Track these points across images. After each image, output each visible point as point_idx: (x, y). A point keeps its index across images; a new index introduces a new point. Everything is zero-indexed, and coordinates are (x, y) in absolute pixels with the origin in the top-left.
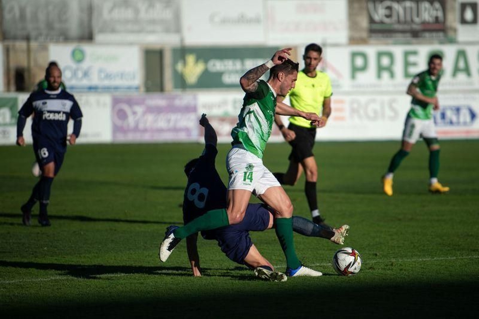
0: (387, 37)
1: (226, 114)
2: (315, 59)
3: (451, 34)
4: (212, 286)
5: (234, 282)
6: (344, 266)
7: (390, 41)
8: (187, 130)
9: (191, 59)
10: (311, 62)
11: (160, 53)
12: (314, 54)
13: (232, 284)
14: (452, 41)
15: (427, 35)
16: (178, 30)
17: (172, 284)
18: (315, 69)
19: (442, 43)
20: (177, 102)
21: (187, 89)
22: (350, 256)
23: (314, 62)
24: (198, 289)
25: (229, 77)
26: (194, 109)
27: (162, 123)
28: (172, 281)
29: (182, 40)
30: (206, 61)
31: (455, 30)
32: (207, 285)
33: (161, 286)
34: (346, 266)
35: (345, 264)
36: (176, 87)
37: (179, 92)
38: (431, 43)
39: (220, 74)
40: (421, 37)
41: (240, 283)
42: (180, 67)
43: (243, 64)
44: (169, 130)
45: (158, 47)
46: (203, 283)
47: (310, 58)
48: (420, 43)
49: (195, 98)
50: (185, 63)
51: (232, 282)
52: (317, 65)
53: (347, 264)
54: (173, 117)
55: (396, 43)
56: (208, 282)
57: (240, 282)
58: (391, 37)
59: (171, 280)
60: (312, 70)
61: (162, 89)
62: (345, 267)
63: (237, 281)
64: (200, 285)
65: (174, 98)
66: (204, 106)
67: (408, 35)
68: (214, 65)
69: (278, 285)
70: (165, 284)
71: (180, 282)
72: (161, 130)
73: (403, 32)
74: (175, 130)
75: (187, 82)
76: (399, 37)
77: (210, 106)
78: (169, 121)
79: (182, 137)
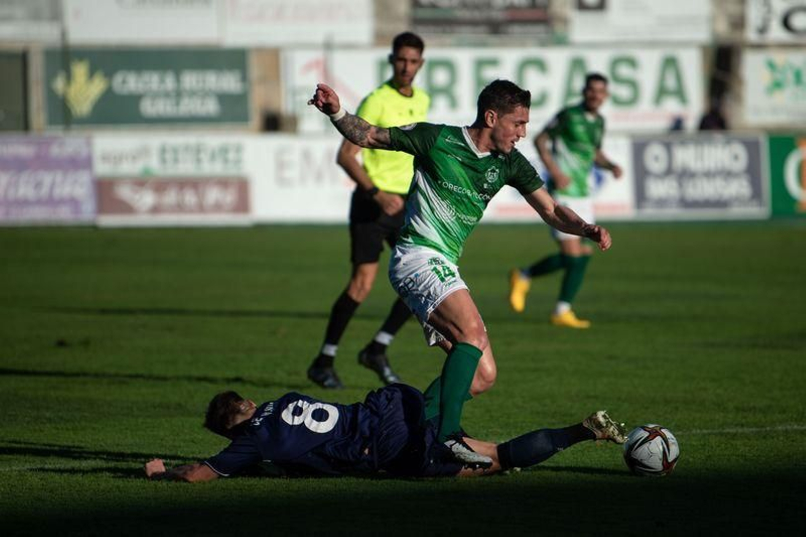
0: (444, 32)
1: (147, 172)
2: (414, 61)
3: (559, 28)
4: (117, 493)
5: (160, 485)
6: (659, 461)
7: (449, 39)
8: (74, 202)
9: (80, 70)
10: (405, 66)
11: (23, 58)
12: (411, 53)
13: (156, 488)
14: (561, 42)
15: (516, 29)
16: (56, 15)
17: (42, 489)
18: (412, 80)
19: (543, 44)
20: (55, 151)
21: (74, 126)
22: (652, 441)
23: (410, 67)
24: (91, 499)
25: (153, 105)
26: (86, 163)
27: (25, 190)
28: (43, 485)
29: (64, 34)
30: (109, 75)
31: (565, 21)
32: (109, 492)
33: (21, 494)
34: (660, 460)
35: (657, 458)
36: (52, 121)
37: (57, 131)
38: (522, 45)
39: (135, 99)
40: (505, 33)
41: (170, 487)
42: (59, 84)
43: (178, 80)
44: (39, 202)
45: (18, 47)
46: (101, 488)
47: (405, 60)
48: (503, 45)
49: (89, 143)
50: (69, 78)
51: (155, 485)
52: (415, 72)
53: (661, 456)
54: (47, 178)
55: (460, 45)
56: (110, 486)
57: (170, 485)
58: (452, 32)
59: (41, 483)
60: (407, 83)
61: (25, 125)
62: (661, 462)
63: (164, 484)
64: (94, 491)
65: (48, 142)
66: (105, 158)
67: (482, 29)
68: (124, 82)
69: (241, 489)
70: (30, 489)
71: (57, 485)
72: (24, 203)
73: (473, 23)
74: (51, 201)
75: (73, 112)
76: (466, 33)
77: (118, 159)
78: (38, 185)
79: (64, 215)
